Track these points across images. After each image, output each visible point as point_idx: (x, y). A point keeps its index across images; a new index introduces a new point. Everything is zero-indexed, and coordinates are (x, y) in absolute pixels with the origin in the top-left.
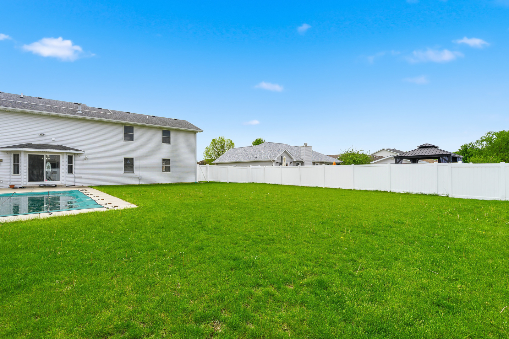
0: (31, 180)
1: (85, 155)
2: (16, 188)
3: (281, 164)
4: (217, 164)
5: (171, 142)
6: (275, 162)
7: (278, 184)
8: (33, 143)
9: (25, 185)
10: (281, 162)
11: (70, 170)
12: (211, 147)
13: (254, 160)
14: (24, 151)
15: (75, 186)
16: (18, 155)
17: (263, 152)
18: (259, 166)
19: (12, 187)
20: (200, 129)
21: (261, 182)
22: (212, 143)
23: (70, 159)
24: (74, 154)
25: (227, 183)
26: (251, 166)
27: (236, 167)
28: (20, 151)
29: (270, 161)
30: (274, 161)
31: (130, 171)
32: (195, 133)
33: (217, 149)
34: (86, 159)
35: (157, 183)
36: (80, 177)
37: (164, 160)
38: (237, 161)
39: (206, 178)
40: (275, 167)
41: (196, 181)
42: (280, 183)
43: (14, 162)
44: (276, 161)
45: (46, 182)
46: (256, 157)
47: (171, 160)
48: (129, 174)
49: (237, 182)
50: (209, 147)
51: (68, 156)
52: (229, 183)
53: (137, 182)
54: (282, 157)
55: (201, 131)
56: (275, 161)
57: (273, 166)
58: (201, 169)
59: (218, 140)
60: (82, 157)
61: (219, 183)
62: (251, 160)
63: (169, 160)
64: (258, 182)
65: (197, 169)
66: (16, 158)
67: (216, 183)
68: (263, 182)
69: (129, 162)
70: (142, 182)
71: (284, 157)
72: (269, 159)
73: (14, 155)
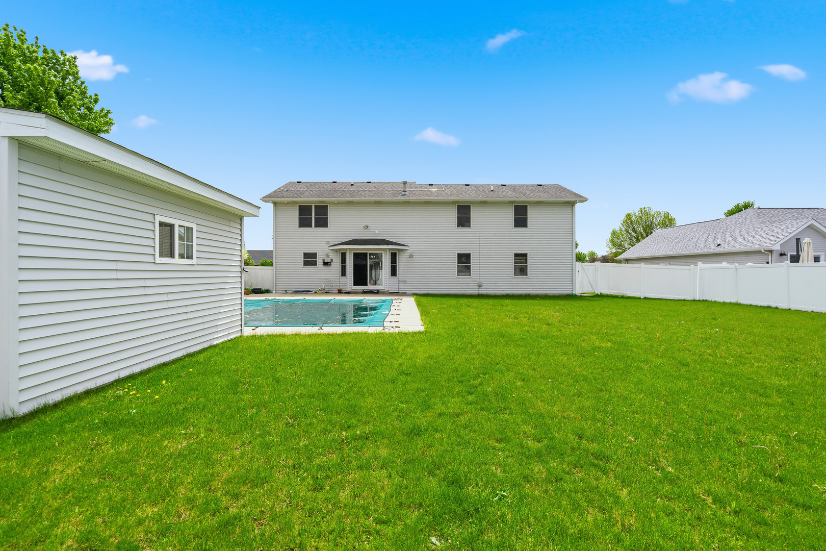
0: (355, 284)
1: (411, 249)
2: (342, 293)
3: (795, 259)
4: (627, 261)
5: (528, 224)
6: (775, 255)
7: (777, 308)
8: (358, 238)
9: (350, 290)
10: (796, 253)
11: (394, 272)
12: (623, 229)
13: (713, 249)
14: (349, 249)
15: (398, 293)
16: (345, 253)
17: (740, 232)
18: (724, 264)
19: (340, 292)
20: (581, 196)
21: (728, 301)
22: (625, 222)
23: (394, 257)
24: (398, 250)
25: (639, 298)
26: (700, 264)
27: (669, 267)
28: (346, 249)
29: (759, 252)
30: (771, 251)
31: (465, 274)
32: (572, 204)
33: (636, 233)
34: (411, 256)
35: (505, 293)
36: (405, 282)
37: (516, 255)
38: (671, 253)
39: (594, 287)
40: (774, 264)
41: (574, 293)
42: (783, 305)
43: (342, 263)
44: (776, 251)
45: (370, 287)
46: (719, 245)
47: (528, 255)
48: (464, 279)
49: (664, 296)
50: (617, 229)
51: (391, 253)
52: (645, 298)
53: (475, 291)
54: (798, 240)
55: (583, 200)
56: (774, 252)
57: (768, 263)
58: (584, 270)
59: (637, 214)
60: (407, 254)
61: (623, 297)
62: (705, 251)
63: (525, 255)
64: (718, 300)
65: (577, 271)
66: (343, 256)
67: (616, 297)
68: (734, 301)
69: (464, 259)
70: (483, 291)
71: (806, 240)
72: (757, 247)
73: (342, 253)
